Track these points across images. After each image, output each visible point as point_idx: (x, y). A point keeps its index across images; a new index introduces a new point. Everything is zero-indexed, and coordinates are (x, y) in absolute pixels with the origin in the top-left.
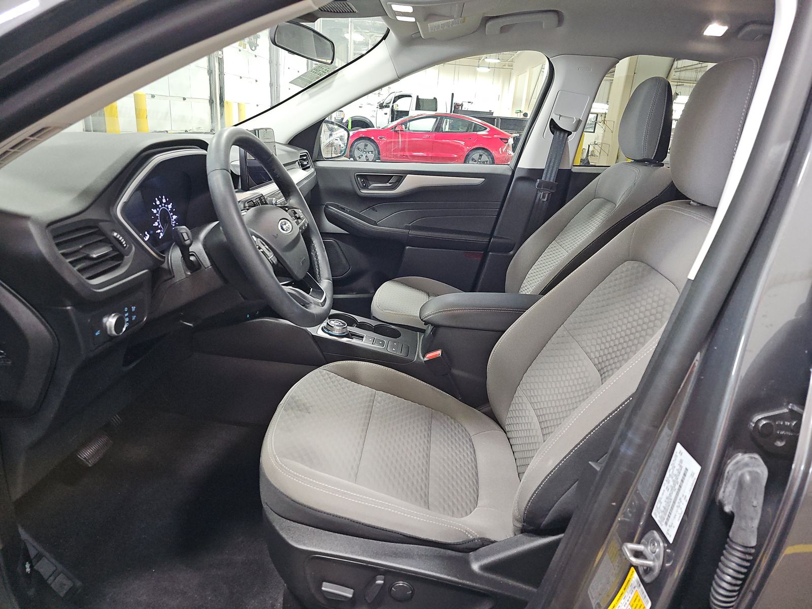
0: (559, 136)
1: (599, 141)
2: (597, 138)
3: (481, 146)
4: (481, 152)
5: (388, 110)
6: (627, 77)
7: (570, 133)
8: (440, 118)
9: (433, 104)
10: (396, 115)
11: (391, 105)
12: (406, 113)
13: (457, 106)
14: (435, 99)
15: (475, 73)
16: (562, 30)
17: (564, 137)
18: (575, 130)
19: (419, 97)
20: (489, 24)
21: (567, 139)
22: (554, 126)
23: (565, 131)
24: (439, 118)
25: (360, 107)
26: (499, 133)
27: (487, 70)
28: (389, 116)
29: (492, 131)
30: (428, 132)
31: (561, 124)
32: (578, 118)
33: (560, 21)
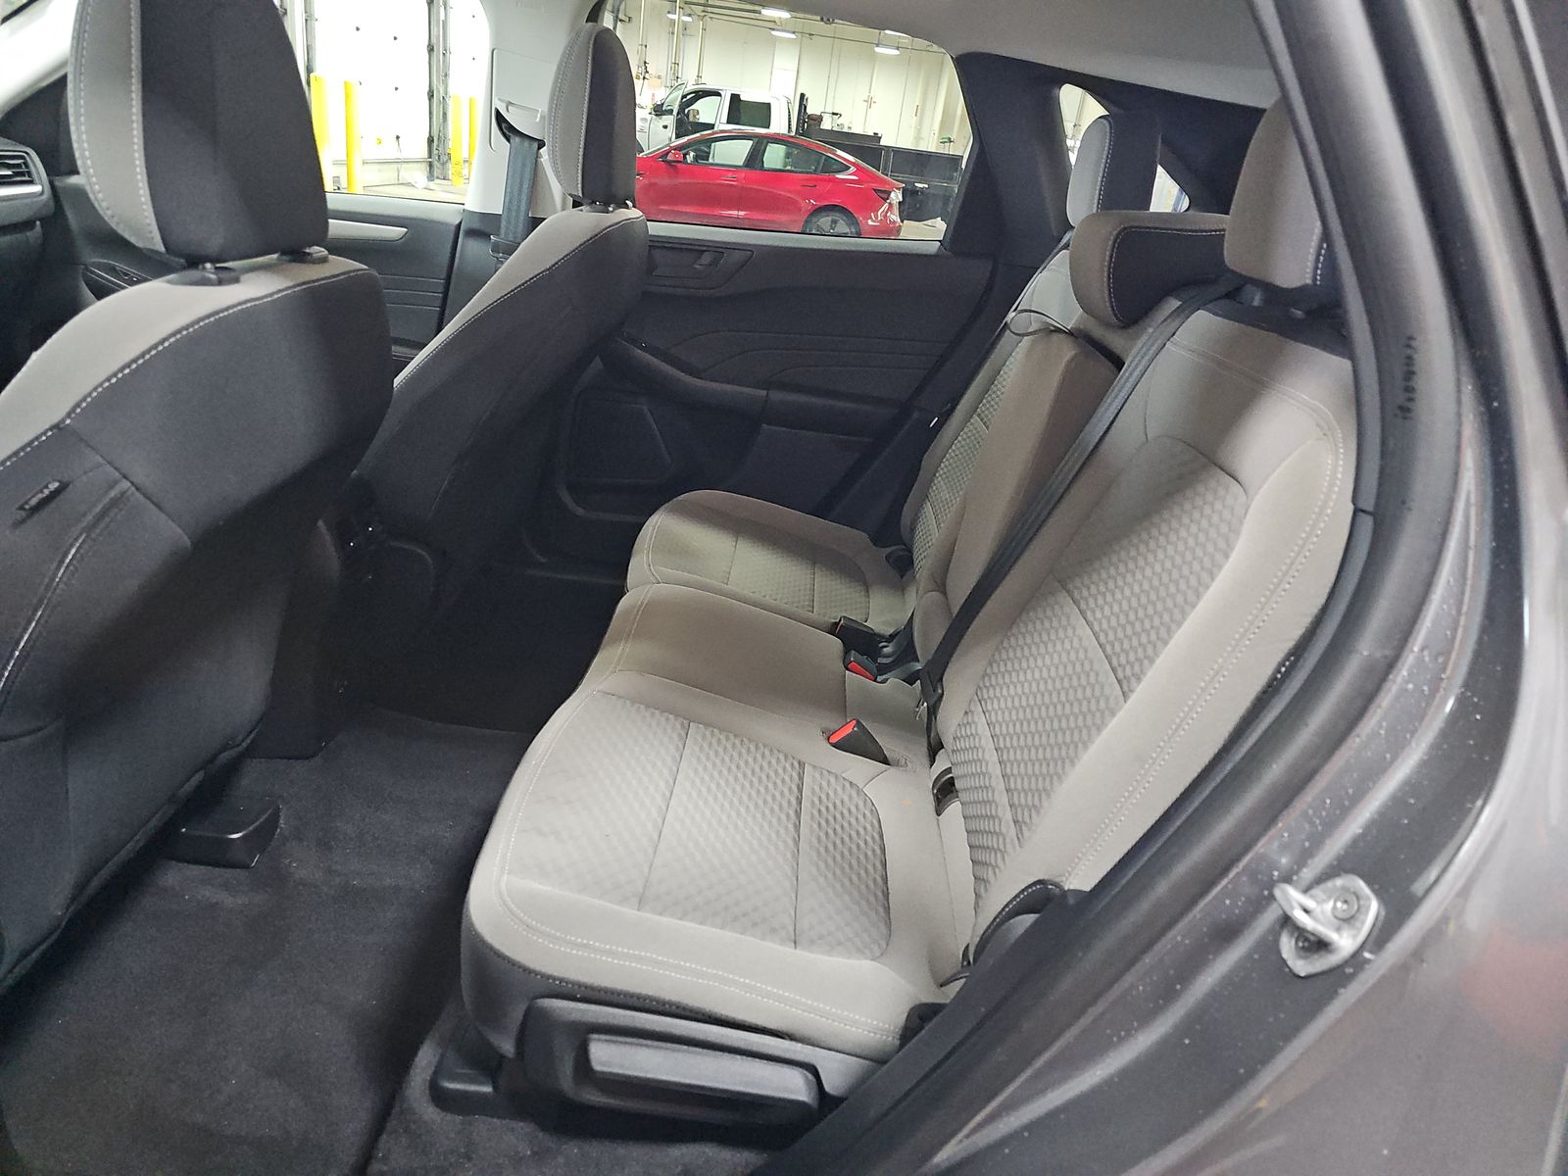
3: (837, 201)
4: (837, 216)
5: (673, 120)
9: (761, 113)
13: (810, 120)
14: (771, 103)
19: (737, 97)
24: (762, 141)
26: (875, 179)
27: (895, 53)
28: (671, 129)
29: (861, 174)
30: (731, 168)
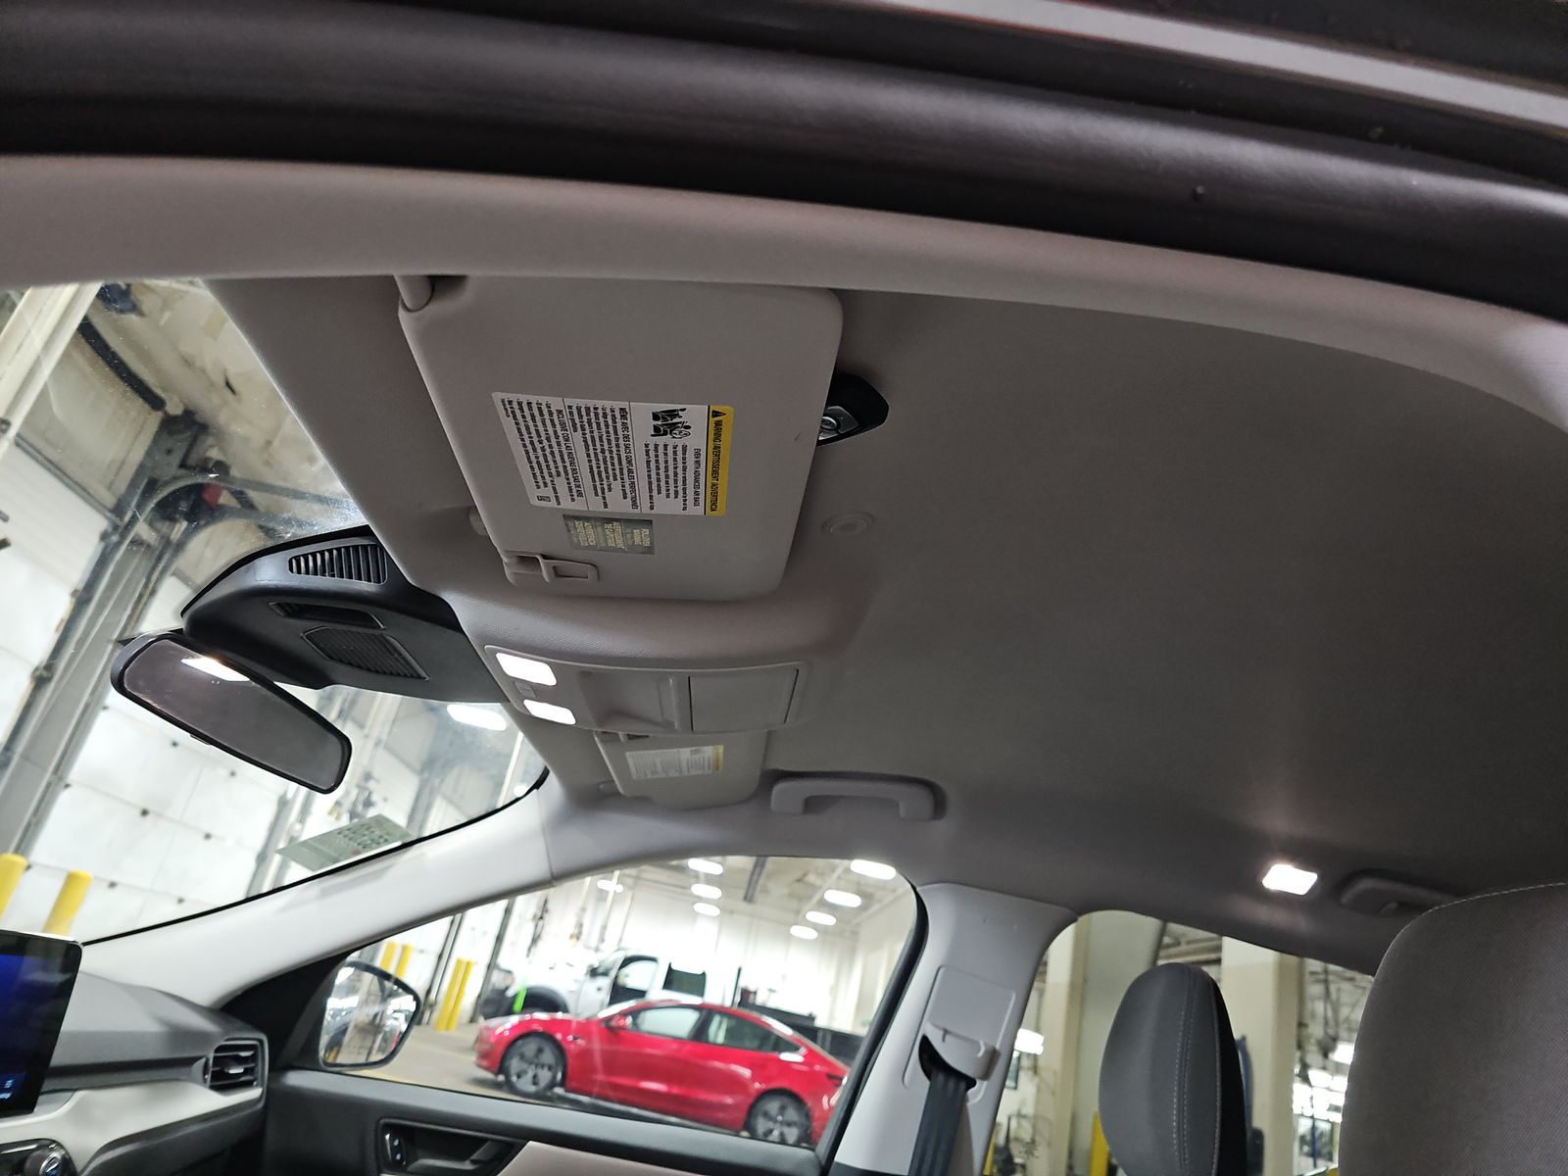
0: (945, 1085)
1: (1029, 1110)
2: (1023, 1102)
3: (785, 1086)
4: (786, 1100)
5: (605, 983)
6: (1073, 985)
7: (971, 1083)
8: (707, 1013)
9: (695, 983)
10: (619, 993)
11: (613, 974)
12: (641, 994)
13: (745, 993)
14: (704, 974)
15: (789, 938)
16: (943, 827)
17: (956, 1090)
18: (986, 1076)
19: (673, 967)
20: (779, 788)
21: (964, 1099)
22: (929, 1058)
23: (959, 1076)
24: (704, 1013)
25: (551, 968)
26: (824, 1061)
27: (812, 934)
28: (606, 996)
29: (811, 1056)
30: (677, 1040)
31: (950, 1053)
32: (991, 1043)
33: (939, 806)
